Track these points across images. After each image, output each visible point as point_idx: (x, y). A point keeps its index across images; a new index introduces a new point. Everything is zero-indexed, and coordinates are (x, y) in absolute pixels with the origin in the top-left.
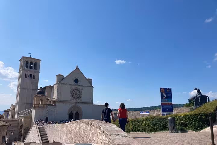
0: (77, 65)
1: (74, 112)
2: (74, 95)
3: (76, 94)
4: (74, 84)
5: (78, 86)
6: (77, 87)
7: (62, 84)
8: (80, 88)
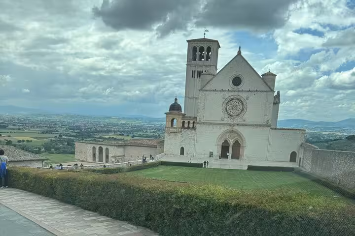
0: (240, 48)
1: (231, 142)
2: (231, 111)
3: (235, 108)
4: (230, 89)
5: (239, 91)
6: (236, 93)
7: (206, 91)
8: (244, 95)
